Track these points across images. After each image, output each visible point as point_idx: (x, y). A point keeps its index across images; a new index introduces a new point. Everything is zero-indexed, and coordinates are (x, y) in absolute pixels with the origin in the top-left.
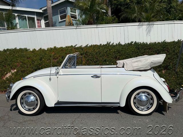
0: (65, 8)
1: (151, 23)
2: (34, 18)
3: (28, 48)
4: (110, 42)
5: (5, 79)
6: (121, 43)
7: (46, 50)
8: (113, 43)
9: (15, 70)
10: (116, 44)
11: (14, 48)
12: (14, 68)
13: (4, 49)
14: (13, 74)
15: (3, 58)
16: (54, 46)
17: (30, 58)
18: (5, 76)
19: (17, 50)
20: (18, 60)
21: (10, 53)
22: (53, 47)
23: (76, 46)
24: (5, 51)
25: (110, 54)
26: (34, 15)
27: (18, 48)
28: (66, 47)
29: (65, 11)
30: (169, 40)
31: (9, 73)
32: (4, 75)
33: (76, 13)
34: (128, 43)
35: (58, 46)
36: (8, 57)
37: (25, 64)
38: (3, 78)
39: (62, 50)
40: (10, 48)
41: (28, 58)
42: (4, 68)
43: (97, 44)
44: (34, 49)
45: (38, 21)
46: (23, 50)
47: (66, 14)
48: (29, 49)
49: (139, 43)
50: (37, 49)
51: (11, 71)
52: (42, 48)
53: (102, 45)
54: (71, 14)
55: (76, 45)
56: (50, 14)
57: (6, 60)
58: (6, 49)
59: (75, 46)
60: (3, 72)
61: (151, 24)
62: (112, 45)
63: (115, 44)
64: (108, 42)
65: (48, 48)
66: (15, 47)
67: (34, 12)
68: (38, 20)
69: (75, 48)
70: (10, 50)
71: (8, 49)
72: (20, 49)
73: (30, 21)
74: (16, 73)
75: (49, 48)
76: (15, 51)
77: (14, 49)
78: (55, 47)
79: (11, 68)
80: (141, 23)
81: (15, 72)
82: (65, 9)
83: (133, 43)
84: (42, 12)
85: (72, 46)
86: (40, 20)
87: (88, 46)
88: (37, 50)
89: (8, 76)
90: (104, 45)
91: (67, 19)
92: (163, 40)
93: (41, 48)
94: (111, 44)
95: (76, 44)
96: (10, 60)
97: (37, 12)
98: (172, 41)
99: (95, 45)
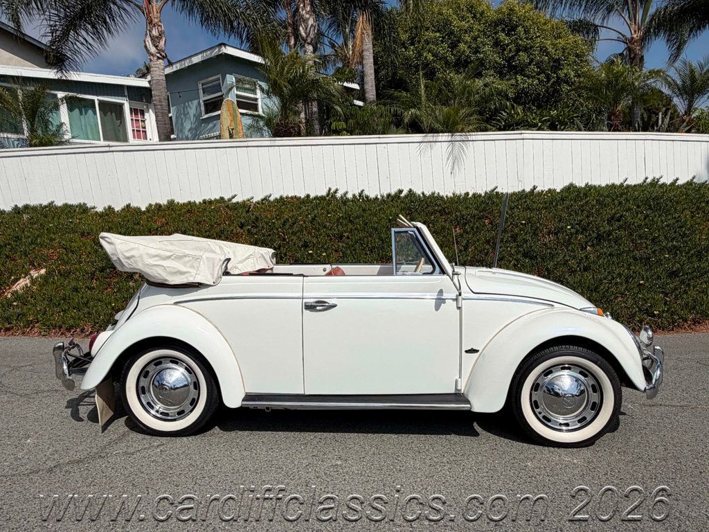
0: (220, 76)
1: (458, 136)
2: (121, 106)
3: (89, 205)
4: (336, 191)
5: (9, 296)
6: (366, 193)
7: (143, 209)
8: (347, 193)
9: (43, 271)
10: (354, 195)
11: (45, 203)
12: (39, 264)
13: (16, 206)
14: (33, 281)
15: (9, 235)
16: (170, 198)
17: (89, 234)
18: (10, 288)
19: (57, 208)
20: (54, 239)
21: (32, 218)
22: (166, 203)
23: (234, 201)
24: (19, 213)
25: (325, 227)
26: (123, 95)
27: (59, 203)
28: (205, 202)
29: (218, 88)
30: (508, 186)
31: (25, 277)
32: (8, 285)
33: (256, 94)
34: (389, 195)
35: (181, 199)
36: (23, 232)
37: (73, 252)
38: (6, 294)
39: (188, 211)
40: (33, 202)
41: (83, 235)
42: (9, 265)
43: (298, 195)
44: (110, 207)
45: (136, 114)
46: (75, 211)
47: (222, 96)
48: (94, 208)
49: (422, 195)
50: (118, 208)
51: (32, 272)
52: (134, 205)
53: (312, 196)
54: (238, 96)
55: (233, 197)
56: (160, 101)
57: (18, 239)
58: (20, 205)
59: (230, 200)
60: (7, 275)
61: (458, 138)
62: (342, 197)
63: (350, 196)
64: (330, 189)
65: (150, 205)
66: (50, 201)
67: (121, 86)
68: (134, 111)
69: (227, 206)
70: (34, 209)
71: (26, 207)
72: (66, 206)
73: (109, 113)
74: (45, 278)
75: (153, 203)
76: (49, 211)
77: (46, 207)
78: (171, 203)
79: (32, 263)
80: (430, 137)
81: (41, 276)
82: (218, 79)
83: (403, 195)
84: (147, 85)
85: (222, 198)
86: (142, 113)
87: (272, 199)
88: (116, 210)
89: (18, 287)
90: (316, 198)
91: (224, 112)
92: (492, 188)
93: (128, 206)
94: (338, 195)
95: (234, 194)
96: (30, 240)
97: (130, 88)
98: (516, 190)
99: (292, 198)
